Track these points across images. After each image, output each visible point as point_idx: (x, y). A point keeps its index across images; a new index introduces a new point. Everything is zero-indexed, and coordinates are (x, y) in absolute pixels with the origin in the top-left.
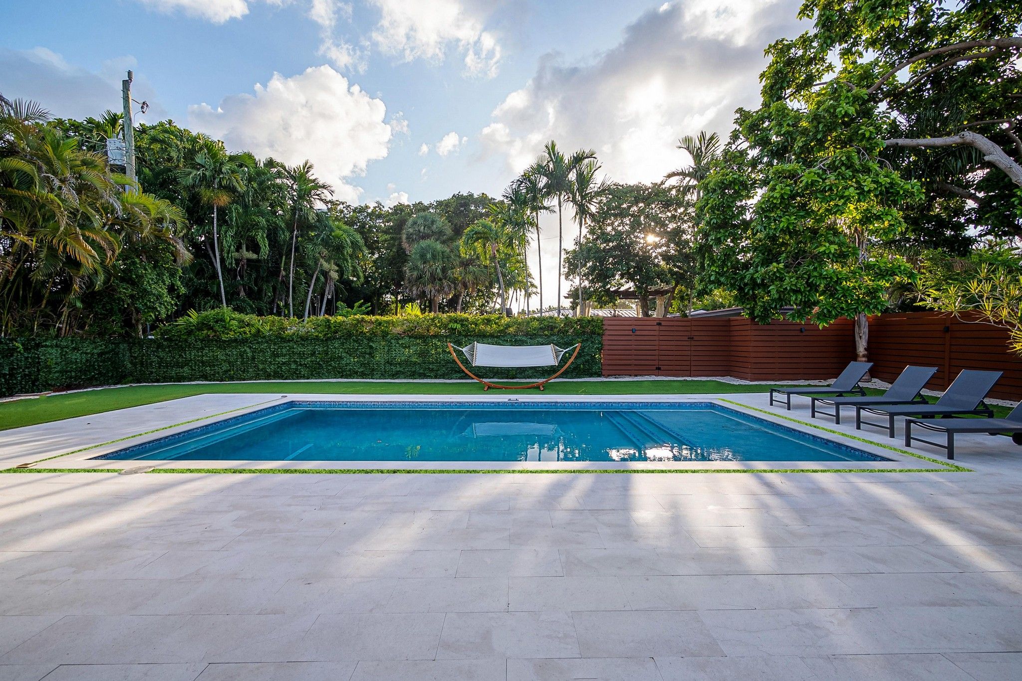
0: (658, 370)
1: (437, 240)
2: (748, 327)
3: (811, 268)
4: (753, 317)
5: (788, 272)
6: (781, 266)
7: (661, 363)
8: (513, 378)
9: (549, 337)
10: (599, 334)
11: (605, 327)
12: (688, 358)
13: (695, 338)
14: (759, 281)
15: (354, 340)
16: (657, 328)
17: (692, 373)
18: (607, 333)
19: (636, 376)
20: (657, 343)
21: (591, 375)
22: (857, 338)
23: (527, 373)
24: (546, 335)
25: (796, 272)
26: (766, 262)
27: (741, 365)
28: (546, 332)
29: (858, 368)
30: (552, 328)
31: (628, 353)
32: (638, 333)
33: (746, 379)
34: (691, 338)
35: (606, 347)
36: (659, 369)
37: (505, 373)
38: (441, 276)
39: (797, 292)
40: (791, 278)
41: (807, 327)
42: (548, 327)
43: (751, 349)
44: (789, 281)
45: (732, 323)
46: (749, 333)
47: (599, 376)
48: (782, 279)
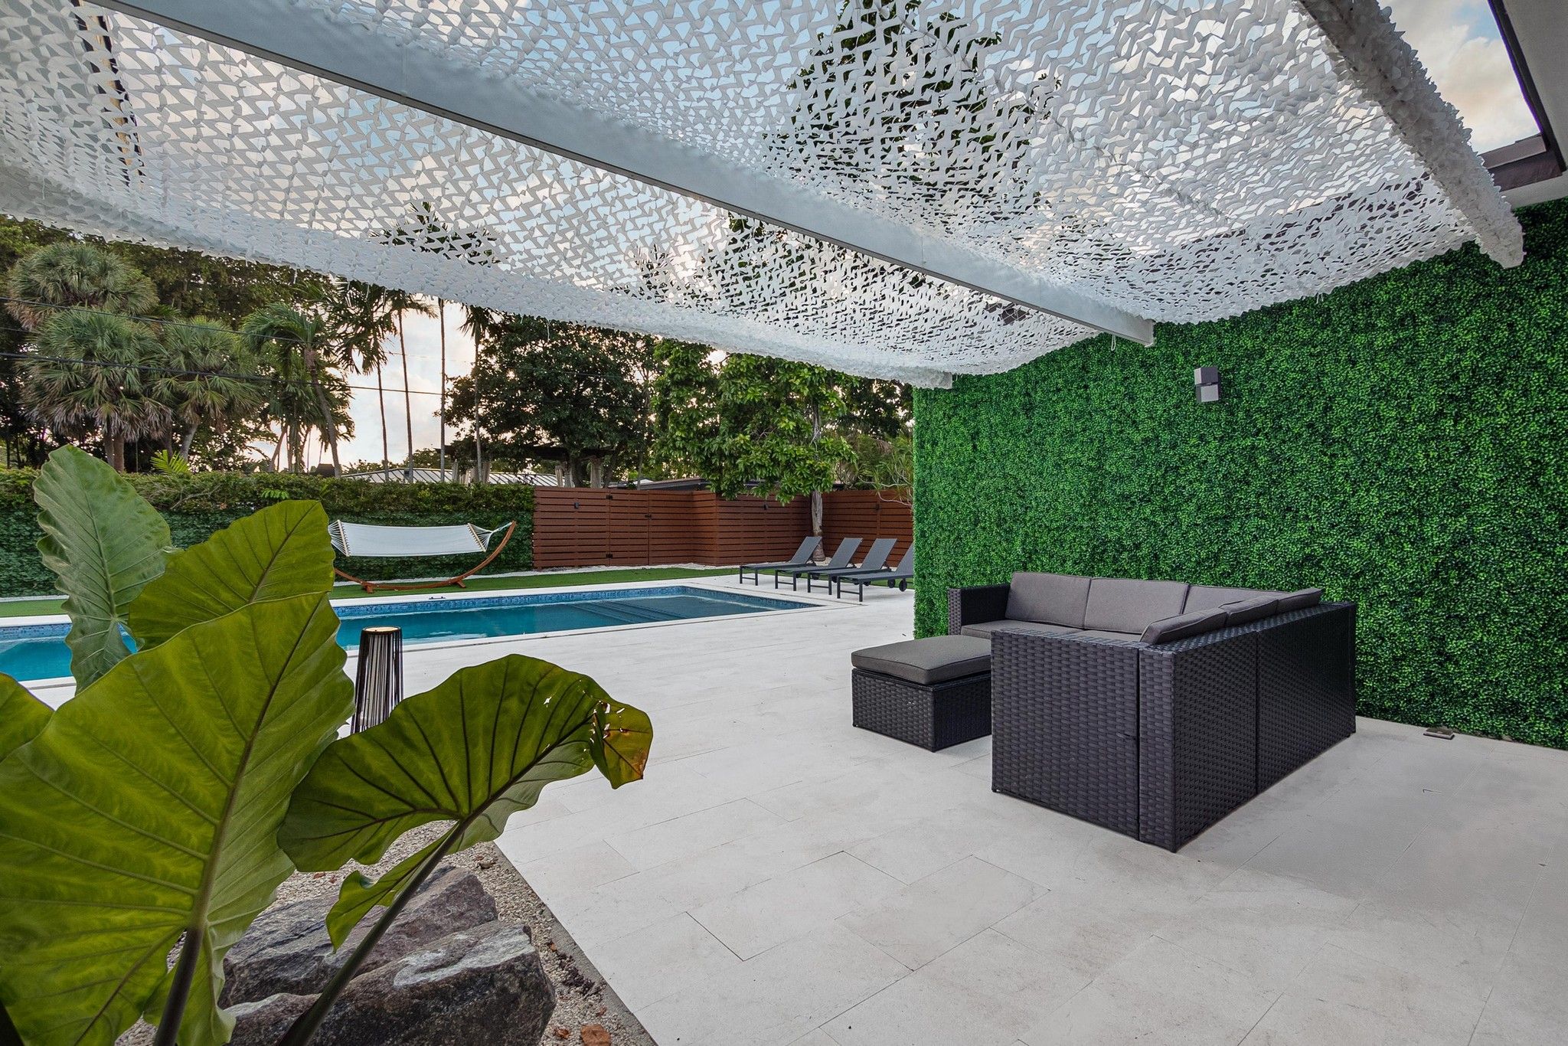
0: (610, 558)
1: (118, 311)
2: (713, 503)
3: (774, 442)
4: (719, 493)
5: (754, 445)
6: (748, 437)
7: (613, 548)
8: (390, 578)
9: (451, 513)
10: (528, 510)
11: (536, 501)
12: (645, 542)
13: (654, 516)
14: (727, 453)
15: (18, 519)
16: (607, 502)
17: (651, 560)
18: (540, 508)
19: (580, 566)
20: (607, 522)
21: (518, 569)
22: (814, 516)
23: (414, 569)
24: (446, 511)
25: (761, 444)
26: (733, 432)
27: (707, 547)
28: (446, 507)
29: (812, 544)
30: (454, 500)
31: (569, 535)
32: (583, 509)
33: (711, 564)
34: (648, 517)
35: (537, 529)
36: (610, 556)
37: (374, 571)
38: (137, 387)
39: (762, 466)
40: (756, 451)
41: (771, 504)
42: (449, 499)
43: (717, 529)
44: (756, 456)
45: (696, 498)
46: (713, 510)
47: (530, 569)
48: (748, 453)
